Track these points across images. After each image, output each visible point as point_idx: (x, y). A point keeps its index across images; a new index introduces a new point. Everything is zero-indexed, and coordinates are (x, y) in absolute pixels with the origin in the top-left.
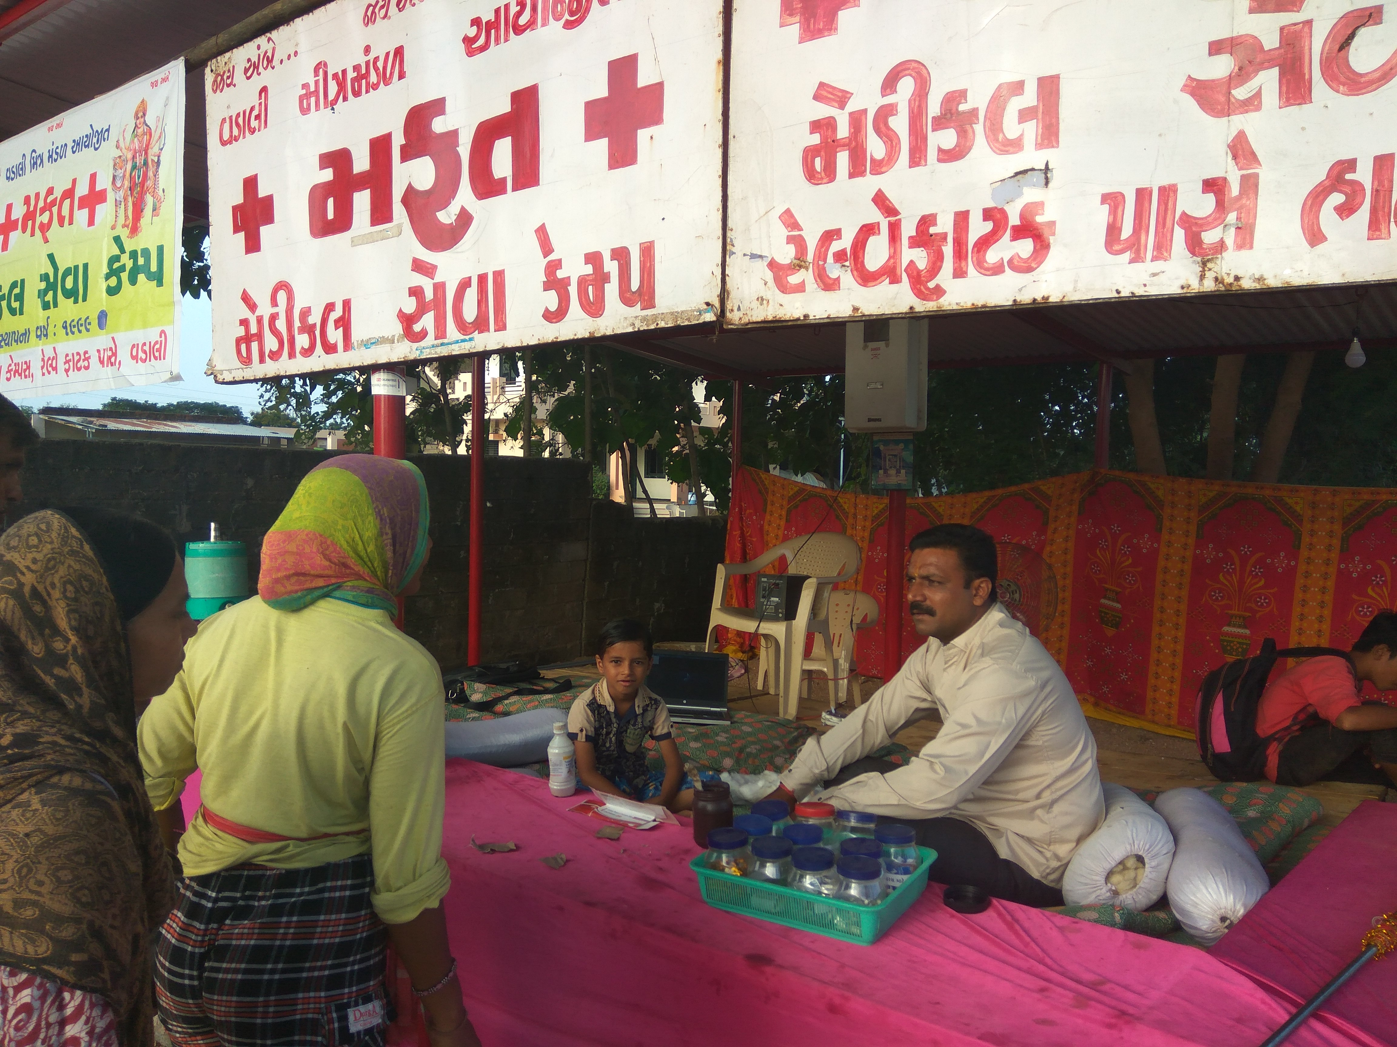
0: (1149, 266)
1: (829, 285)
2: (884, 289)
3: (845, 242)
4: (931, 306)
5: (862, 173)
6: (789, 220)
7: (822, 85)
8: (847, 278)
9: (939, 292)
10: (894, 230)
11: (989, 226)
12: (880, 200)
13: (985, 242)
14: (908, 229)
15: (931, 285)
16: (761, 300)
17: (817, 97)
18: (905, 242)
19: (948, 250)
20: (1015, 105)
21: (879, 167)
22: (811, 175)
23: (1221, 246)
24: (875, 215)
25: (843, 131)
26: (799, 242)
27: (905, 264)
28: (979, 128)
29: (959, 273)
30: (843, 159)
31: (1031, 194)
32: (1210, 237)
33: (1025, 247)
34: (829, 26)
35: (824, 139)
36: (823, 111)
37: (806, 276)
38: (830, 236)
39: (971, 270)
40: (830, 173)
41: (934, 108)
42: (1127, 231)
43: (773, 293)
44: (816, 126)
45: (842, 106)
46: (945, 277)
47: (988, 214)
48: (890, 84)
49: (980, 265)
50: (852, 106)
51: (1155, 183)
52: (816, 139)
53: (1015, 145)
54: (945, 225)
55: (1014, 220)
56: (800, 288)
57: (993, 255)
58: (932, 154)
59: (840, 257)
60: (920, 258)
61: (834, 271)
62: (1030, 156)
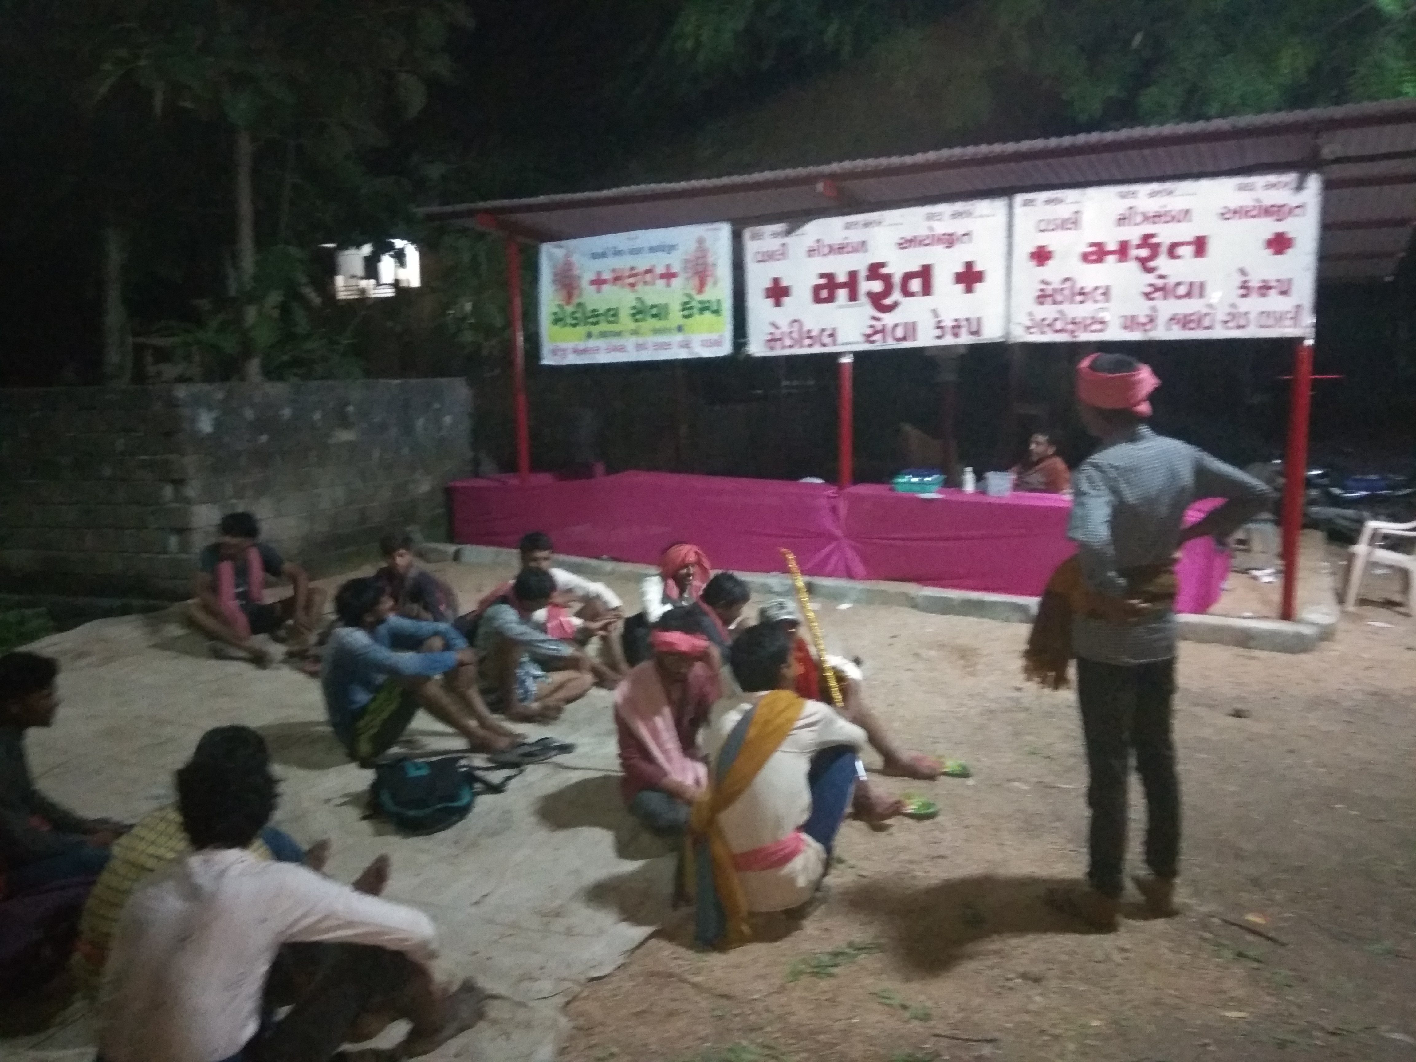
0: (1132, 334)
1: (1044, 333)
2: (1060, 335)
3: (1048, 322)
4: (1075, 340)
5: (1055, 304)
6: (1031, 314)
7: (1042, 279)
8: (1049, 331)
9: (1078, 336)
10: (1064, 321)
11: (1091, 321)
12: (1060, 312)
14: (1069, 320)
16: (1022, 336)
17: (1041, 282)
18: (1068, 323)
19: (1080, 326)
20: (1098, 292)
21: (1060, 303)
22: (1038, 303)
23: (1150, 330)
24: (1059, 315)
25: (1049, 292)
26: (1034, 321)
27: (1067, 329)
28: (1089, 297)
29: (1083, 332)
30: (1049, 300)
31: (1103, 314)
32: (1147, 328)
33: (1101, 327)
34: (1044, 264)
35: (1043, 294)
36: (1043, 286)
37: (1036, 330)
38: (1044, 320)
40: (1044, 303)
41: (1077, 290)
42: (1128, 324)
43: (1025, 334)
44: (1040, 290)
45: (1048, 286)
46: (1079, 333)
47: (1091, 318)
48: (1064, 282)
49: (1089, 330)
50: (1052, 286)
51: (1134, 314)
52: (1040, 293)
53: (1098, 302)
54: (1079, 320)
55: (1098, 320)
56: (1035, 333)
57: (1091, 328)
58: (1076, 302)
59: (1047, 325)
60: (1073, 327)
61: (1044, 328)
62: (1102, 304)
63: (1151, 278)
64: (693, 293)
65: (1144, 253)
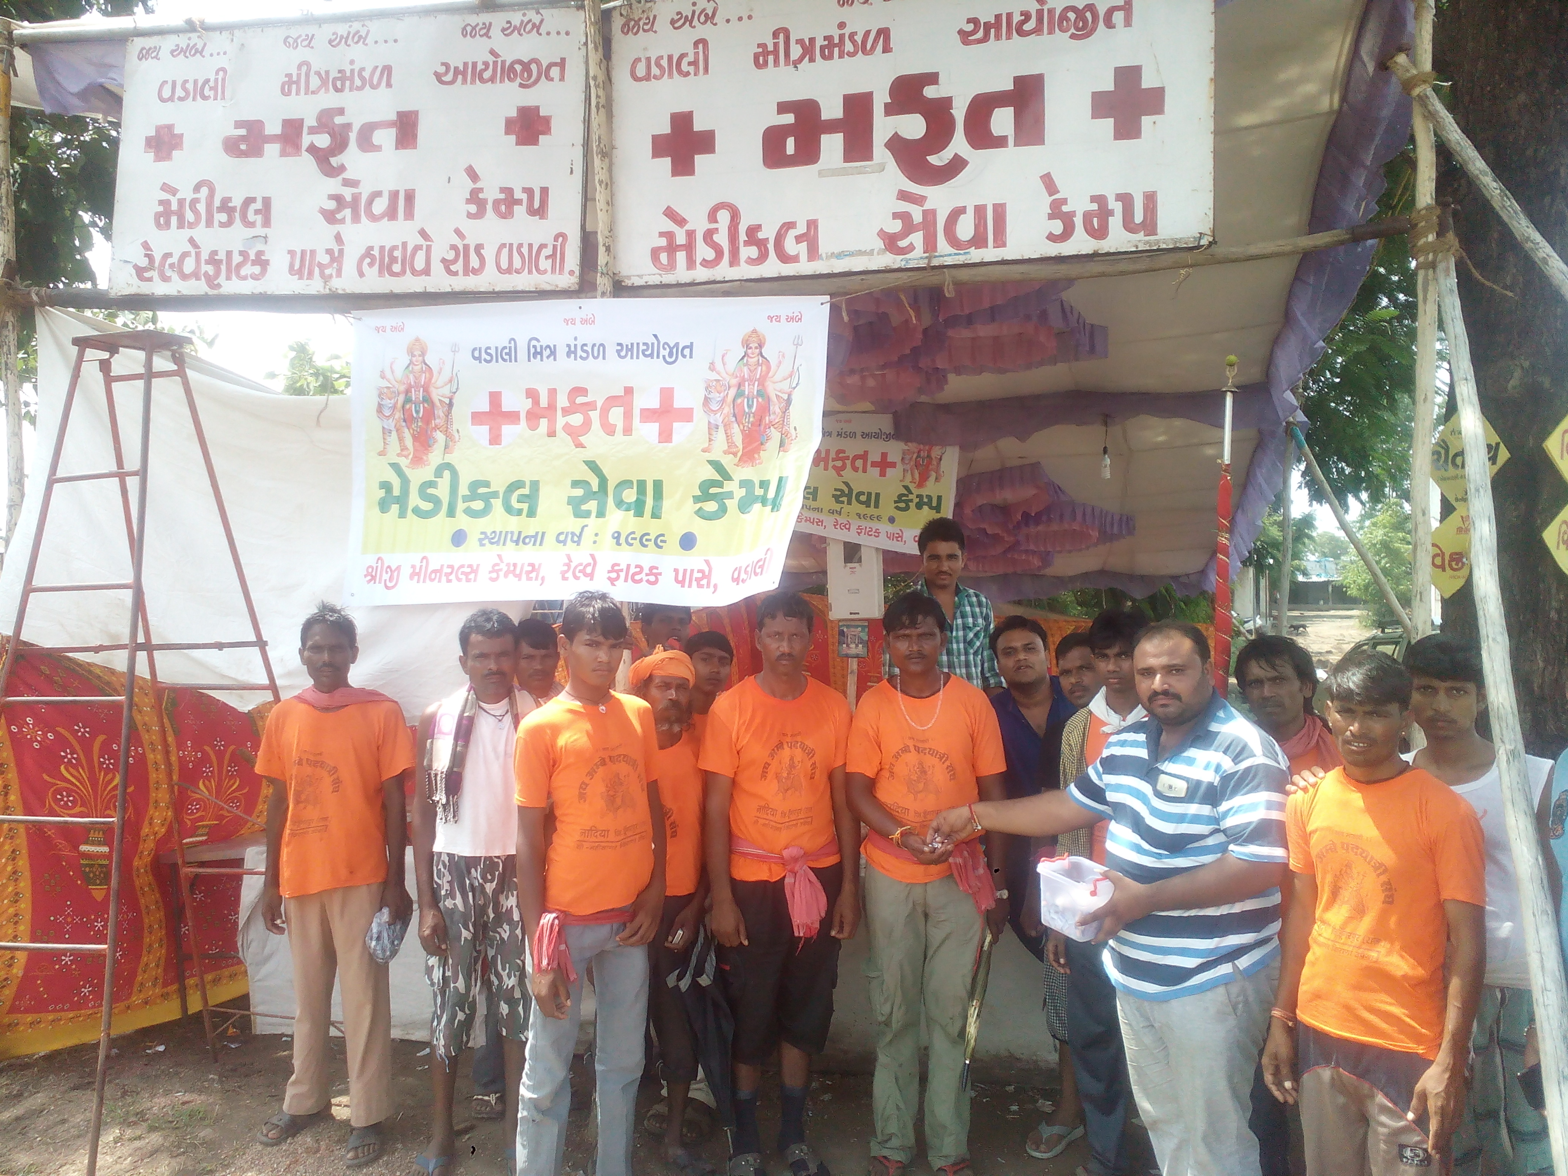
0: (305, 282)
1: (165, 279)
2: (193, 282)
3: (174, 260)
4: (215, 292)
5: (183, 228)
6: (146, 246)
7: (164, 183)
8: (175, 277)
9: (219, 286)
10: (198, 255)
11: (241, 259)
12: (192, 241)
13: (239, 266)
14: (205, 256)
15: (216, 282)
16: (129, 284)
17: (162, 189)
18: (203, 262)
19: (223, 267)
20: (253, 207)
21: (191, 226)
22: (158, 225)
23: (331, 276)
24: (189, 248)
25: (174, 206)
26: (150, 257)
27: (203, 272)
28: (237, 215)
29: (228, 278)
30: (174, 220)
31: (260, 247)
32: (328, 272)
33: (257, 269)
34: (168, 157)
35: (165, 209)
36: (165, 196)
37: (154, 274)
38: (166, 255)
39: (234, 277)
40: (168, 225)
41: (217, 202)
42: (297, 267)
43: (135, 280)
44: (161, 202)
45: (174, 195)
46: (222, 280)
47: (242, 253)
48: (197, 188)
49: (239, 277)
50: (179, 196)
51: (308, 248)
52: (161, 209)
53: (252, 225)
54: (222, 256)
55: (252, 257)
56: (150, 279)
57: (243, 272)
58: (216, 223)
59: (172, 266)
60: (210, 269)
61: (168, 273)
62: (259, 230)
63: (333, 185)
65: (323, 141)
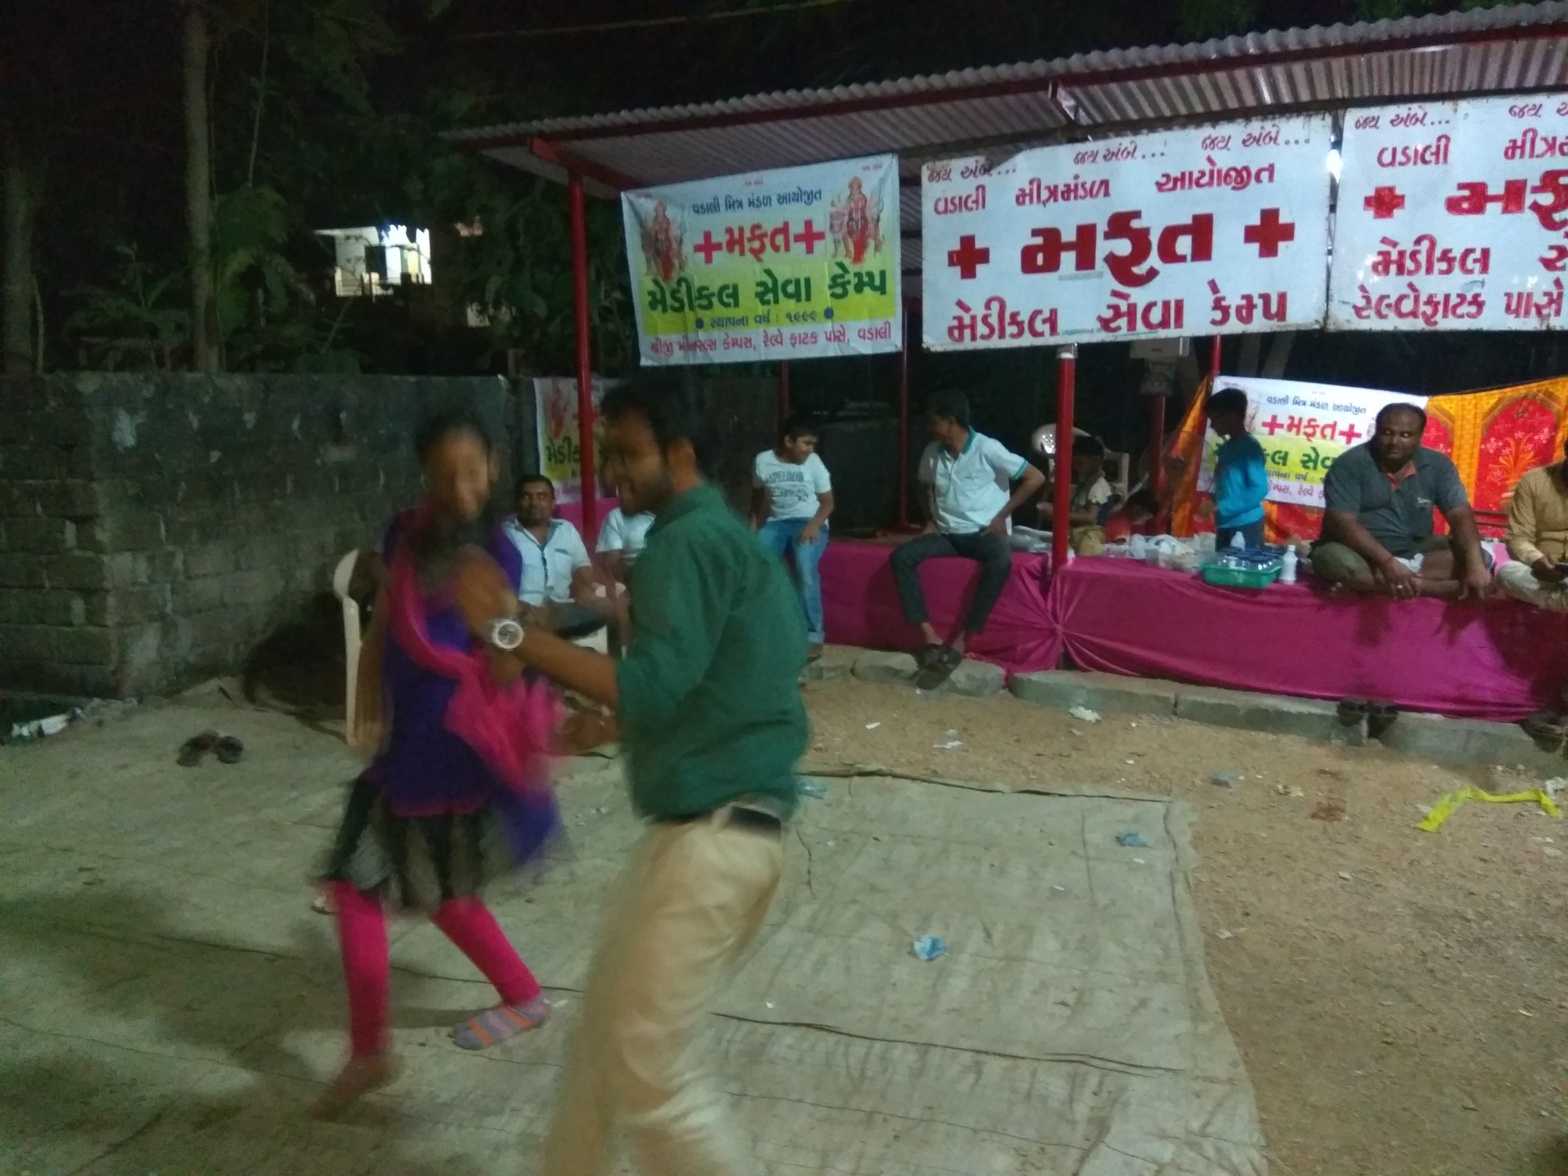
0: (1521, 320)
1: (1382, 317)
2: (1410, 321)
3: (1392, 300)
4: (1432, 328)
5: (1402, 274)
6: (1363, 289)
7: (1384, 238)
8: (1392, 315)
9: (1435, 323)
10: (1417, 299)
11: (1458, 300)
12: (1411, 286)
13: (1456, 306)
14: (1423, 298)
15: (1432, 320)
16: (1349, 321)
17: (1382, 242)
18: (1421, 303)
19: (1441, 308)
20: (1471, 257)
21: (1410, 273)
22: (1376, 272)
23: (1549, 315)
24: (1407, 291)
25: (1394, 257)
26: (1368, 299)
27: (1420, 311)
28: (1457, 264)
29: (1445, 316)
30: (1393, 268)
31: (1477, 290)
32: (1545, 312)
33: (1473, 309)
34: (1389, 214)
35: (1384, 260)
38: (1382, 298)
39: (1450, 316)
40: (1386, 272)
41: (1438, 253)
42: (1514, 306)
43: (1354, 319)
44: (1380, 253)
45: (1394, 247)
46: (1439, 317)
47: (1459, 296)
48: (1418, 241)
49: (1454, 313)
50: (1399, 248)
51: (1525, 291)
52: (1380, 258)
53: (1471, 272)
54: (1440, 298)
55: (1469, 298)
56: (1368, 317)
57: (1460, 311)
58: (1436, 271)
59: (1389, 306)
60: (1429, 310)
61: (1384, 311)
62: (1477, 276)
63: (1555, 237)
64: (847, 262)
65: (1547, 199)
